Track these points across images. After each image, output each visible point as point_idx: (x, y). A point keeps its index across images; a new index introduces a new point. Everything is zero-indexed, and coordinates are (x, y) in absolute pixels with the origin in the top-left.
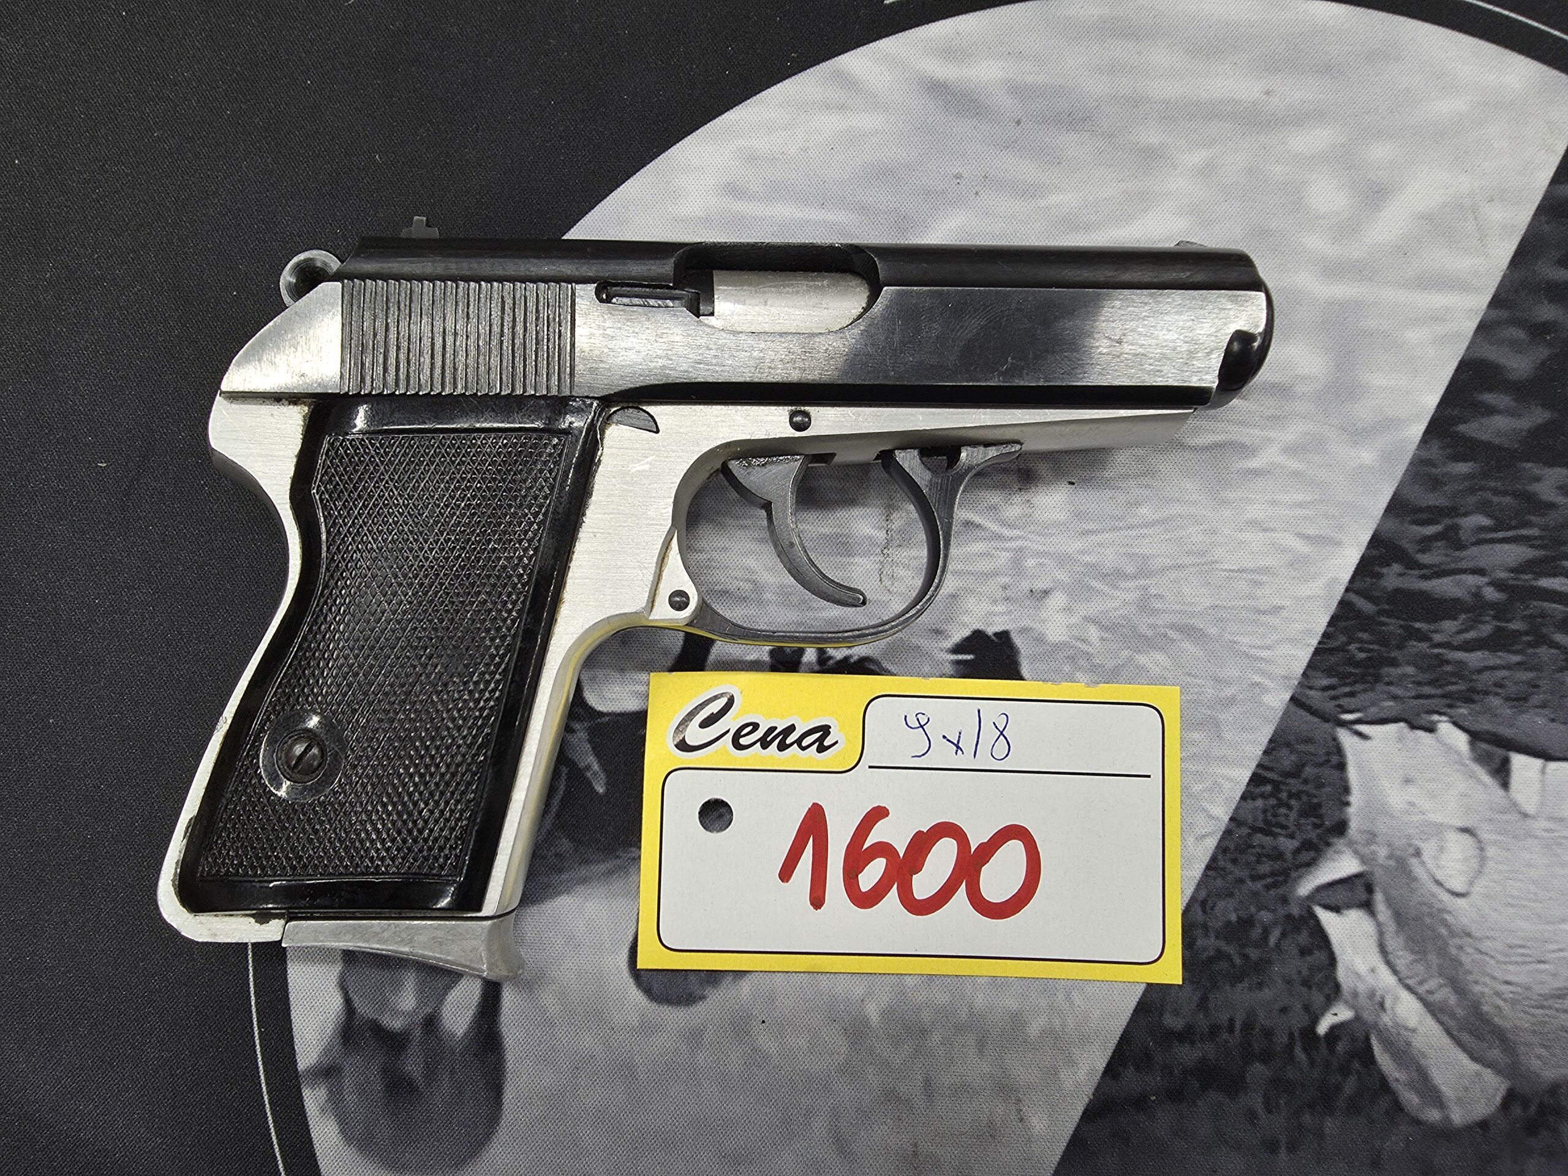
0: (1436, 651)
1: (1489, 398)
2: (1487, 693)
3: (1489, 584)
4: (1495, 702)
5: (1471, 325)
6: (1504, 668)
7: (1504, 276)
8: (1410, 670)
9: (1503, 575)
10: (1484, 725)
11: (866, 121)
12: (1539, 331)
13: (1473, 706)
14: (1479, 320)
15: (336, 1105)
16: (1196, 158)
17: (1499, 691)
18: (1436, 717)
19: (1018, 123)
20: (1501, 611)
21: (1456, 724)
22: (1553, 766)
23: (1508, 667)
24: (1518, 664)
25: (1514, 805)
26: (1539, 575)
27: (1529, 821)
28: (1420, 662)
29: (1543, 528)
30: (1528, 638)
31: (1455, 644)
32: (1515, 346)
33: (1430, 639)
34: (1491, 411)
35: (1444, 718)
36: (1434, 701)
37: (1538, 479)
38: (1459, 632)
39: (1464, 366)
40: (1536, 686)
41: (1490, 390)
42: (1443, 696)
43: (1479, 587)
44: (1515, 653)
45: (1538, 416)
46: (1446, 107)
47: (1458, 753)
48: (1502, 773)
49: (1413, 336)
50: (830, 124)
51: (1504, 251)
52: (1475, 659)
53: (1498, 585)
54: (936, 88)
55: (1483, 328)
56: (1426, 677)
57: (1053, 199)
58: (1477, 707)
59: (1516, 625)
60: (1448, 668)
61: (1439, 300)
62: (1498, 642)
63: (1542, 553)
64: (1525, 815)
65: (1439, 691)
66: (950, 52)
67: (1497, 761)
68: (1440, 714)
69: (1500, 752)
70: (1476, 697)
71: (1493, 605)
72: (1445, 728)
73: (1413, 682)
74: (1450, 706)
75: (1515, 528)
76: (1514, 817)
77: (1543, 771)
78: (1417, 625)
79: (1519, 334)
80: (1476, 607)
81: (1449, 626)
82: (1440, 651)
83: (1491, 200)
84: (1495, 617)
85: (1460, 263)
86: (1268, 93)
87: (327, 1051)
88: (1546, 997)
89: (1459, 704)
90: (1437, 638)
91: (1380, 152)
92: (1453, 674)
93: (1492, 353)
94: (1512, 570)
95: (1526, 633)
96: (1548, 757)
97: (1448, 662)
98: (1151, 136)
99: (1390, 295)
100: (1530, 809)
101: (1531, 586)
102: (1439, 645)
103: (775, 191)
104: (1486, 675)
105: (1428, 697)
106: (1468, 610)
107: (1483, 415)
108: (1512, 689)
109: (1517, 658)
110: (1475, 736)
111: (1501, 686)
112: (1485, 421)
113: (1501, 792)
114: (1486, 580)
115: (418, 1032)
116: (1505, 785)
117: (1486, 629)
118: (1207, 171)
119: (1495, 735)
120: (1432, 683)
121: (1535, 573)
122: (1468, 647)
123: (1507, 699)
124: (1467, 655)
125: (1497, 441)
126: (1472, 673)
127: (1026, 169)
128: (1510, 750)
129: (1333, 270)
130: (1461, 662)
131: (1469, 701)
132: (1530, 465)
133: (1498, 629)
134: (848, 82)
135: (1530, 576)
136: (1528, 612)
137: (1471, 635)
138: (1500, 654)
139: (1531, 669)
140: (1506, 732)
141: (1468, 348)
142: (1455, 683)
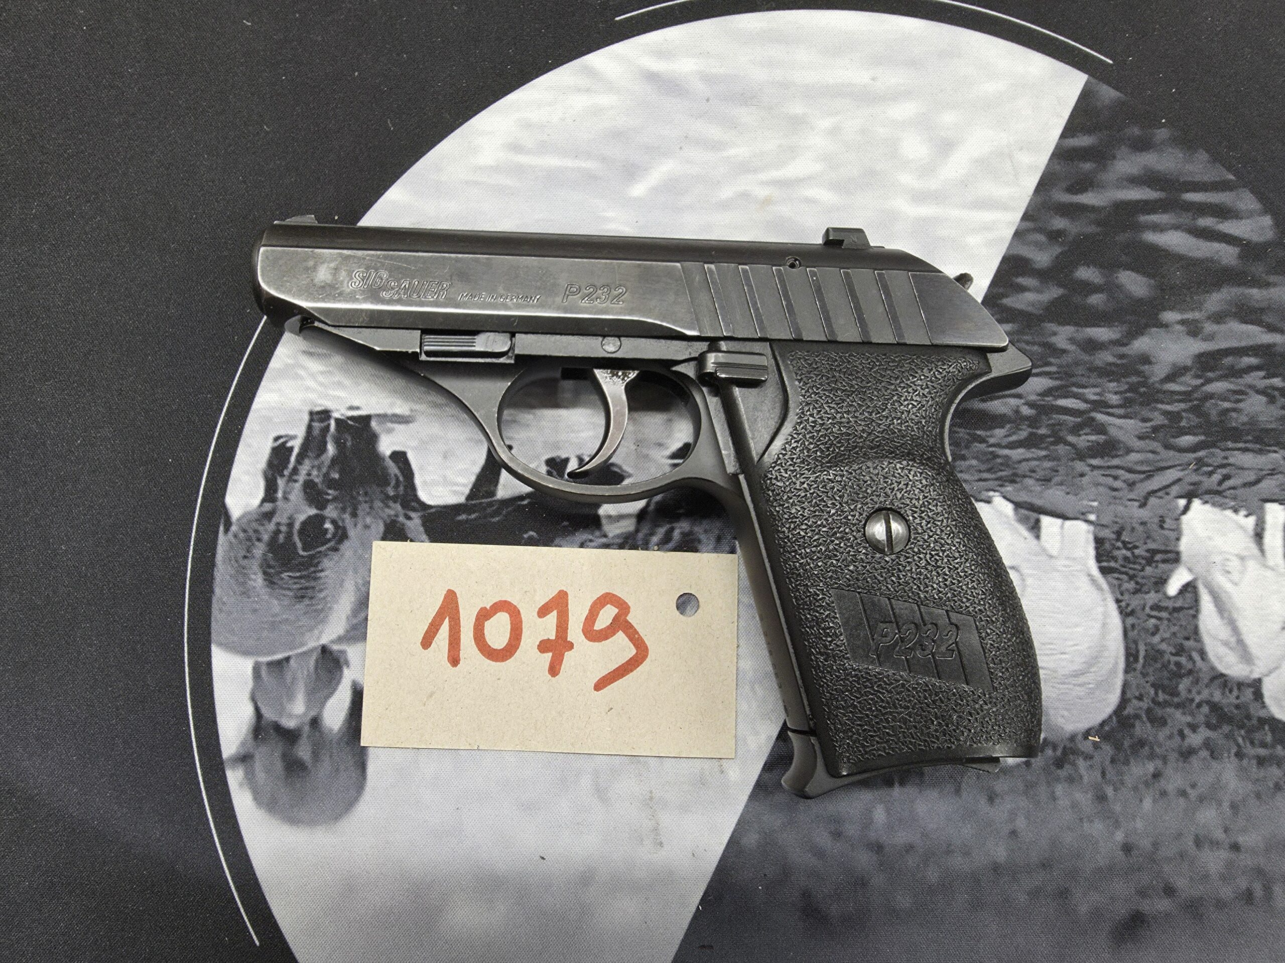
0: (991, 449)
1: (1020, 280)
2: (1025, 476)
3: (1024, 404)
4: (1029, 482)
5: (1009, 233)
6: (1035, 459)
7: (1031, 200)
8: (974, 462)
9: (1033, 398)
10: (1023, 497)
11: (605, 100)
12: (1055, 236)
13: (1016, 485)
14: (1015, 229)
15: (250, 779)
16: (826, 123)
17: (1033, 474)
18: (991, 493)
19: (708, 100)
20: (1033, 422)
21: (1005, 497)
22: (1068, 523)
23: (1038, 459)
24: (1045, 457)
25: (1044, 550)
26: (1057, 398)
27: (1053, 561)
28: (982, 457)
29: (1059, 366)
30: (1052, 439)
31: (1004, 444)
32: (1039, 246)
33: (987, 442)
34: (1023, 289)
35: (997, 494)
36: (991, 482)
37: (1055, 334)
38: (1005, 436)
39: (1006, 260)
40: (1057, 471)
41: (1023, 274)
42: (996, 479)
43: (1018, 406)
44: (1042, 449)
45: (1054, 292)
46: (990, 88)
47: (1007, 517)
48: (1035, 528)
49: (973, 240)
50: (580, 102)
51: (1031, 182)
52: (1017, 454)
53: (1031, 405)
54: (652, 77)
55: (1018, 234)
56: (983, 467)
57: (732, 152)
58: (1018, 486)
59: (1043, 431)
60: (999, 460)
61: (988, 216)
62: (1030, 442)
63: (1058, 383)
64: (1051, 557)
65: (993, 476)
66: (661, 53)
67: (1032, 521)
68: (995, 491)
69: (1035, 515)
70: (1018, 480)
71: (1027, 418)
72: (998, 500)
73: (977, 471)
74: (1001, 486)
75: (1042, 366)
76: (1043, 558)
77: (1062, 527)
78: (978, 432)
79: (1042, 238)
80: (1017, 419)
81: (999, 432)
82: (994, 449)
83: (1021, 149)
84: (1029, 426)
85: (1002, 192)
86: (873, 79)
87: (243, 744)
88: (1066, 676)
89: (1007, 484)
90: (992, 441)
91: (948, 118)
92: (1001, 464)
93: (1026, 252)
94: (1039, 395)
95: (1049, 436)
96: (1065, 518)
97: (998, 456)
98: (797, 108)
99: (956, 213)
100: (1054, 553)
101: (1052, 405)
102: (991, 446)
103: (543, 148)
104: (1024, 464)
105: (985, 480)
106: (1009, 422)
107: (1018, 292)
108: (1040, 474)
109: (1044, 453)
110: (1018, 505)
111: (1034, 471)
112: (1020, 296)
113: (1035, 542)
114: (1023, 401)
115: (307, 728)
116: (1038, 537)
117: (1023, 434)
118: (834, 131)
119: (1030, 504)
120: (989, 470)
121: (1054, 396)
122: (1012, 446)
123: (1038, 480)
124: (1011, 451)
125: (1030, 309)
126: (1014, 463)
127: (714, 132)
128: (1040, 513)
129: (919, 197)
130: (1007, 456)
131: (1013, 482)
132: (1050, 325)
133: (1031, 434)
134: (591, 73)
135: (1050, 398)
136: (1050, 422)
137: (1014, 438)
138: (1033, 450)
139: (1054, 459)
140: (1038, 502)
141: (1008, 249)
142: (1004, 471)
